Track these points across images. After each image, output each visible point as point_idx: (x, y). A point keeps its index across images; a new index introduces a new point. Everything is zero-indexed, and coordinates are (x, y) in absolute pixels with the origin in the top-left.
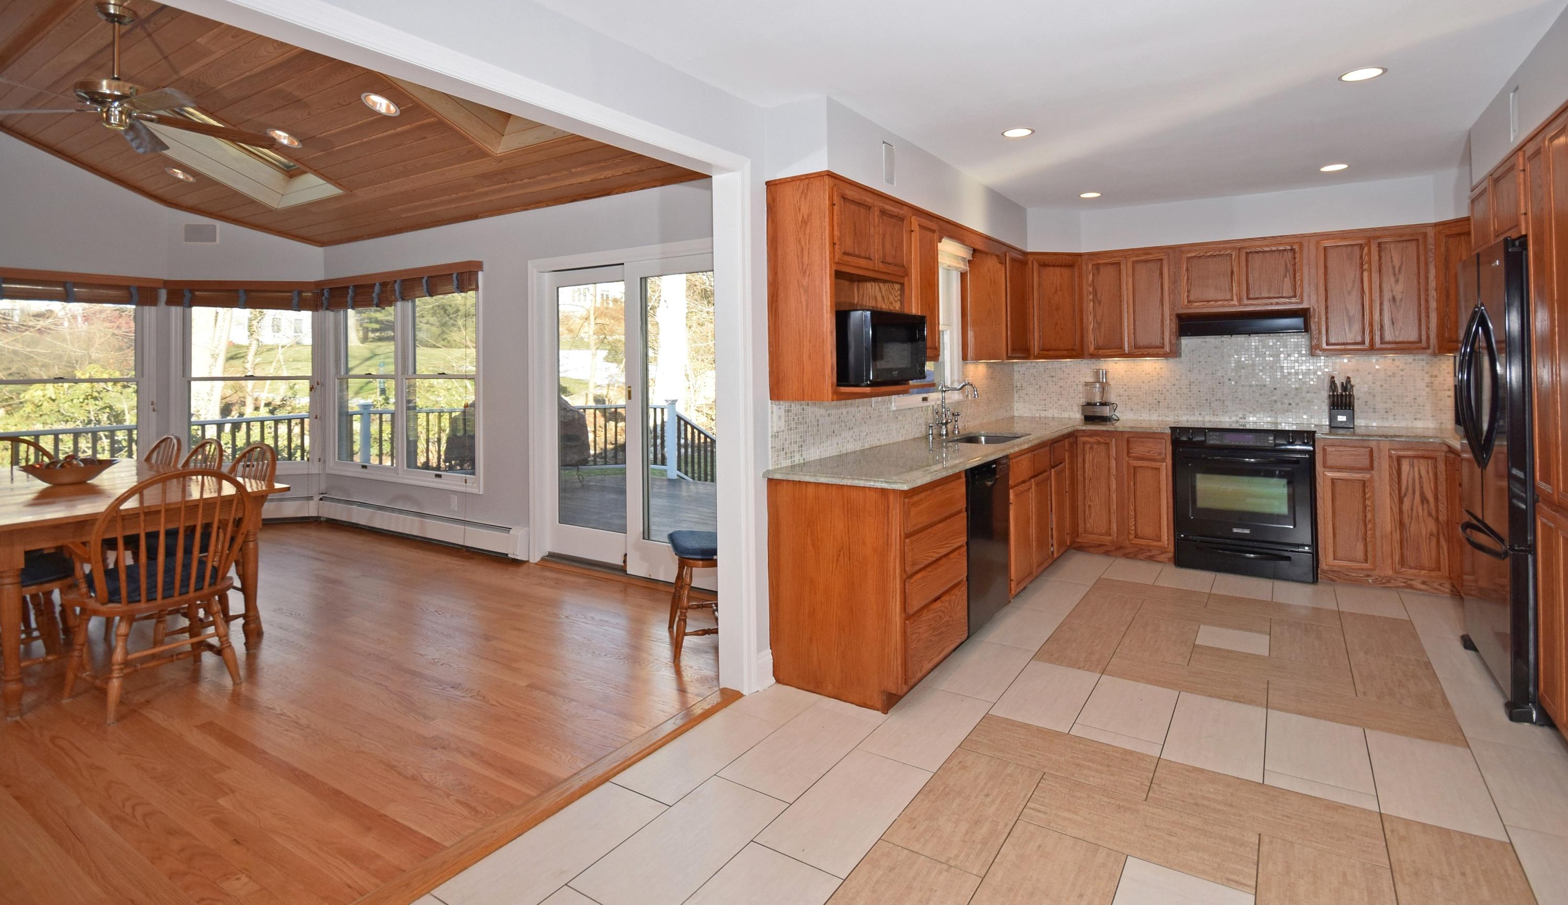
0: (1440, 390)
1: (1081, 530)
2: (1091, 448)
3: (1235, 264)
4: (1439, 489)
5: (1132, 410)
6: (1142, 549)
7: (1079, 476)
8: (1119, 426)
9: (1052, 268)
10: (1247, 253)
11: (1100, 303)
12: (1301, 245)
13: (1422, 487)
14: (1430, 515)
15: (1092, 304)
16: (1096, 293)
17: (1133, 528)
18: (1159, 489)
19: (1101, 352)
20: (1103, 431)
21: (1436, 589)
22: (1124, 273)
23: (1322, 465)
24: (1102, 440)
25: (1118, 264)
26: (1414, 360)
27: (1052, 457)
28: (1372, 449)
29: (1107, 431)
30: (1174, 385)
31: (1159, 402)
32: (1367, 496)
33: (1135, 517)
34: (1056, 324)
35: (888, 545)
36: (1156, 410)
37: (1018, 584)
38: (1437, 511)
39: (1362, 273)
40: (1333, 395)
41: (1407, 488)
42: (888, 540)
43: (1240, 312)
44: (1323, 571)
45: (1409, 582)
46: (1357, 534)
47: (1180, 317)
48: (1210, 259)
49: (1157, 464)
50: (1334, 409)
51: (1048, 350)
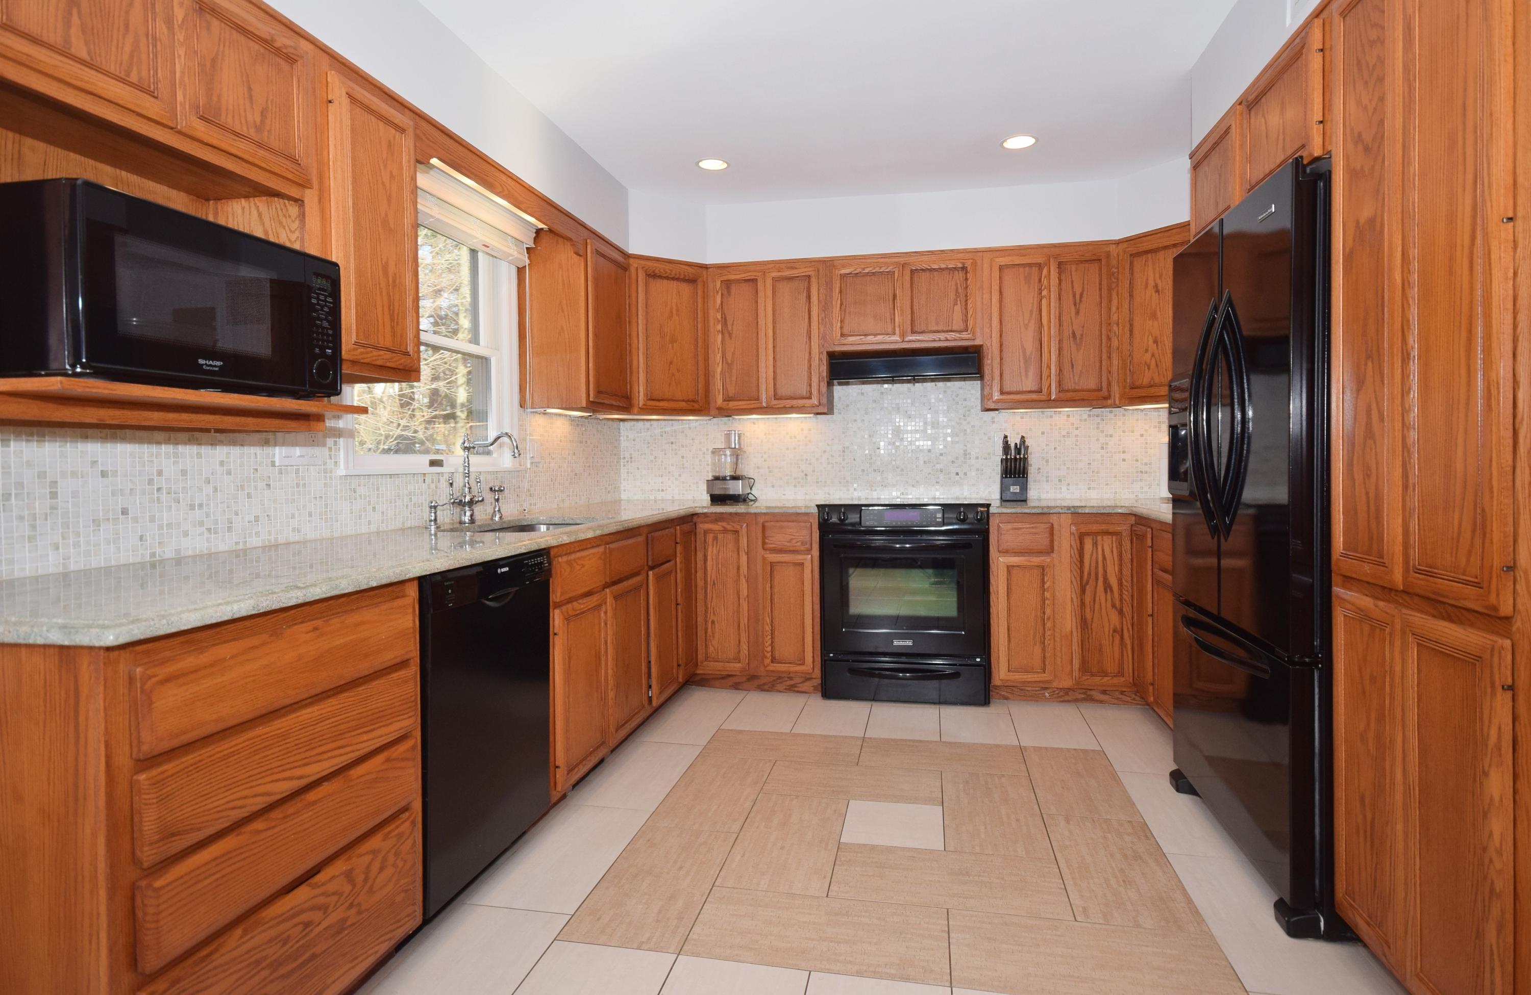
0: (1115, 453)
1: (701, 657)
2: (715, 538)
3: (897, 285)
4: (1124, 572)
5: (773, 486)
6: (780, 678)
7: (698, 580)
8: (753, 508)
9: (665, 281)
10: (912, 271)
11: (730, 336)
12: (974, 264)
13: (1105, 572)
14: (1114, 606)
15: (720, 336)
16: (725, 319)
17: (769, 649)
18: (803, 591)
19: (732, 404)
20: (731, 514)
21: (1118, 699)
22: (761, 294)
23: (996, 550)
24: (729, 527)
25: (754, 281)
26: (1089, 416)
27: (650, 553)
28: (1052, 525)
29: (736, 514)
30: (825, 452)
31: (806, 475)
32: (1046, 586)
33: (772, 634)
34: (671, 363)
35: (76, 799)
36: (802, 486)
37: (570, 771)
38: (1121, 600)
39: (1041, 300)
40: (1007, 458)
41: (1089, 574)
42: (76, 786)
43: (904, 349)
44: (997, 687)
45: (1089, 693)
46: (1035, 636)
47: (831, 355)
48: (868, 278)
49: (799, 558)
50: (1006, 477)
51: (659, 400)
